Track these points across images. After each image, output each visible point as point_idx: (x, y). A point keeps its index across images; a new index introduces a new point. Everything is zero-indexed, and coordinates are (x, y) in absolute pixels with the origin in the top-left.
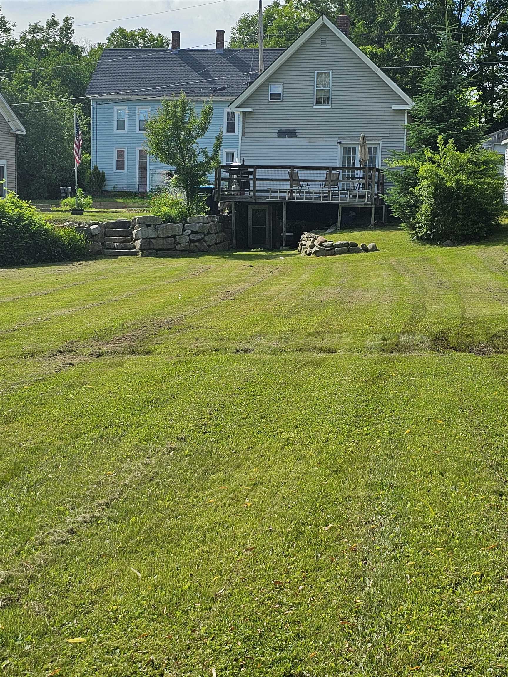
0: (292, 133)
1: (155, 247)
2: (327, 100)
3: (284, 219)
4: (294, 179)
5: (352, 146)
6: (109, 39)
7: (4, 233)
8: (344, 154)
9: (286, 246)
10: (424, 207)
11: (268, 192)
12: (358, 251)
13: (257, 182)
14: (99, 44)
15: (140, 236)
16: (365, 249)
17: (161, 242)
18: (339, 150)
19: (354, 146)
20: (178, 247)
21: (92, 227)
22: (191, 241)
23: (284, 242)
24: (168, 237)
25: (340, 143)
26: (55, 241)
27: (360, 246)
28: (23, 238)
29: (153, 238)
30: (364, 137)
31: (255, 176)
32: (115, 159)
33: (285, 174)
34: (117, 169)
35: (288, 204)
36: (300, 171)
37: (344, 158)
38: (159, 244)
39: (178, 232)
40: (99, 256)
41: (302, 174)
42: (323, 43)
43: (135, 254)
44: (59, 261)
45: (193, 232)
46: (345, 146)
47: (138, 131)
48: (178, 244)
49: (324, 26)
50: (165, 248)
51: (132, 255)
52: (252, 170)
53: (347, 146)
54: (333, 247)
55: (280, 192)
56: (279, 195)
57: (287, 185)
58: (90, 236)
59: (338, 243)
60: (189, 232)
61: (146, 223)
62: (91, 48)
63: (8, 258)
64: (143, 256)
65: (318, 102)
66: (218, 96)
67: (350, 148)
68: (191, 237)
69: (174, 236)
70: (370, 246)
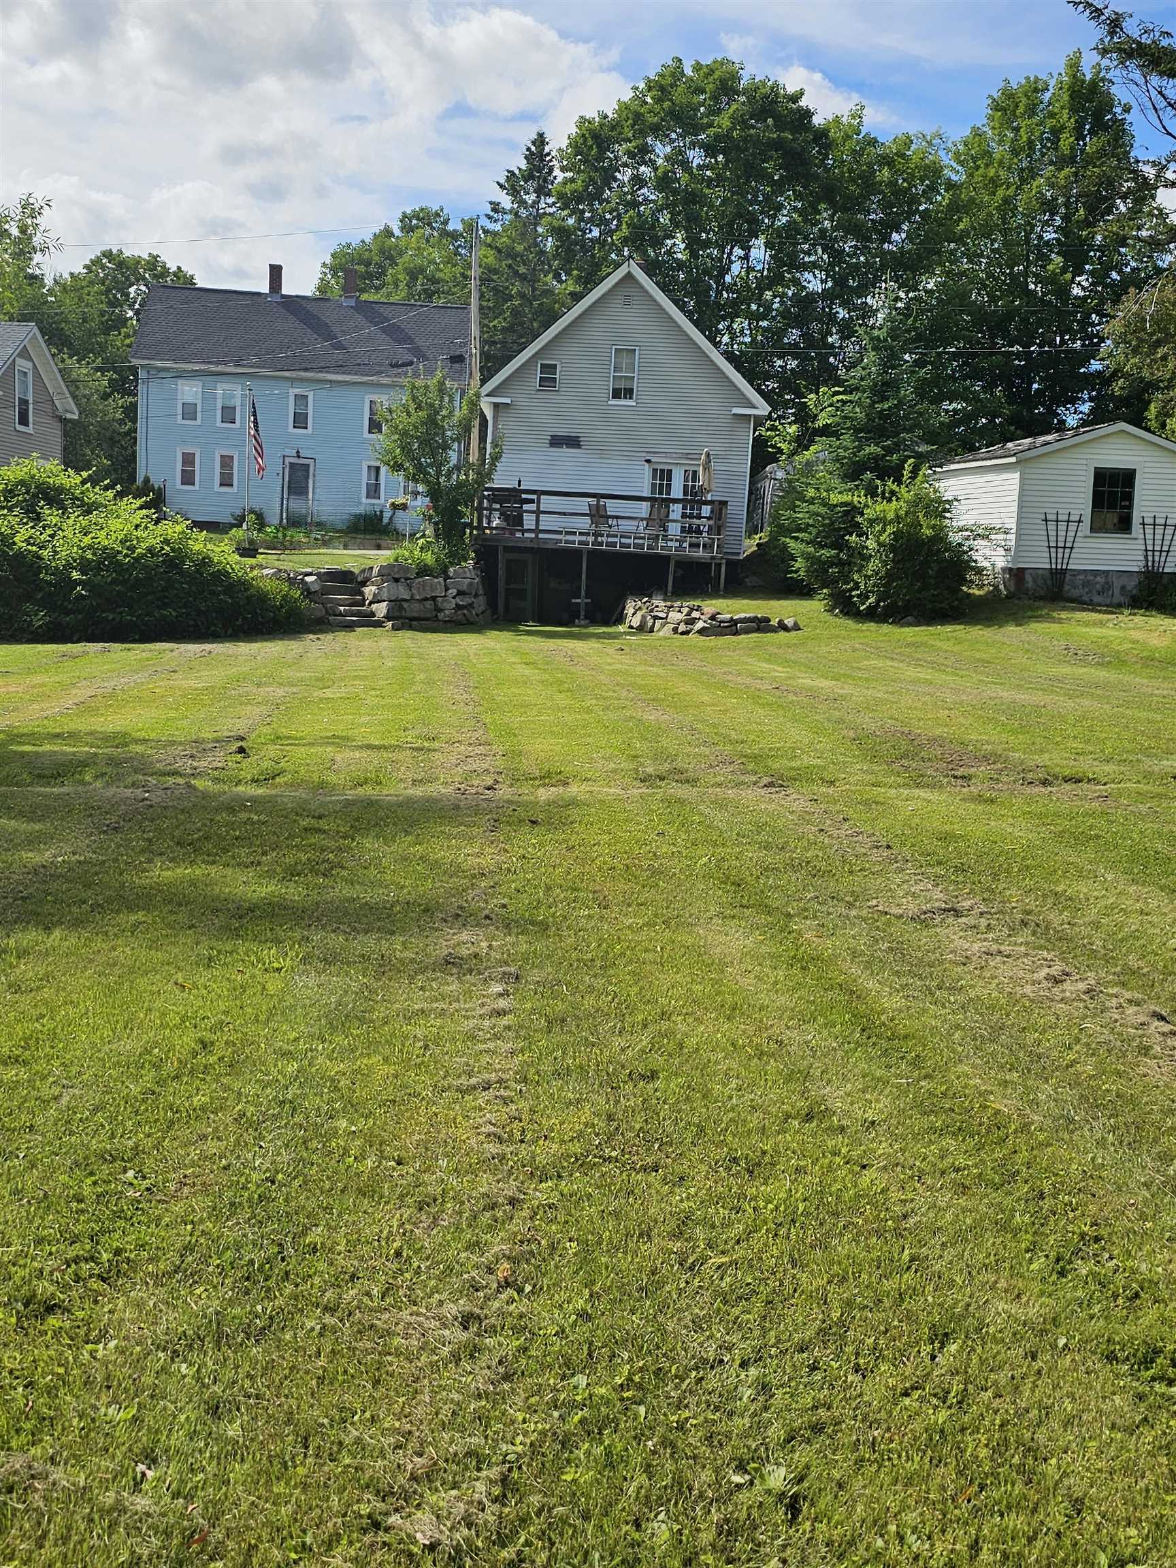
0: (572, 442)
1: (408, 615)
2: (629, 393)
3: (584, 577)
4: (598, 515)
5: (666, 467)
6: (86, 267)
7: (186, 583)
8: (654, 478)
9: (586, 618)
10: (873, 565)
11: (560, 533)
12: (773, 630)
13: (542, 517)
14: (72, 274)
15: (385, 596)
16: (783, 627)
17: (416, 606)
18: (646, 472)
19: (670, 467)
20: (441, 616)
21: (309, 579)
22: (458, 607)
23: (583, 613)
24: (426, 599)
25: (648, 461)
26: (262, 598)
27: (774, 622)
28: (213, 593)
29: (406, 600)
30: (708, 455)
31: (538, 507)
32: (179, 467)
33: (582, 505)
34: (183, 483)
35: (590, 552)
36: (609, 503)
37: (654, 485)
38: (413, 609)
39: (440, 592)
40: (324, 627)
41: (612, 507)
42: (627, 301)
43: (379, 624)
44: (269, 633)
45: (460, 593)
46: (656, 467)
47: (219, 423)
48: (441, 610)
49: (629, 276)
50: (422, 615)
51: (375, 627)
52: (534, 497)
53: (659, 467)
54: (733, 622)
55: (581, 534)
56: (577, 538)
57: (585, 523)
58: (308, 592)
59: (742, 615)
60: (455, 591)
61: (392, 574)
62: (55, 280)
63: (189, 626)
64: (395, 628)
65: (616, 394)
66: (356, 374)
67: (662, 471)
68: (458, 599)
69: (434, 598)
70: (789, 622)
